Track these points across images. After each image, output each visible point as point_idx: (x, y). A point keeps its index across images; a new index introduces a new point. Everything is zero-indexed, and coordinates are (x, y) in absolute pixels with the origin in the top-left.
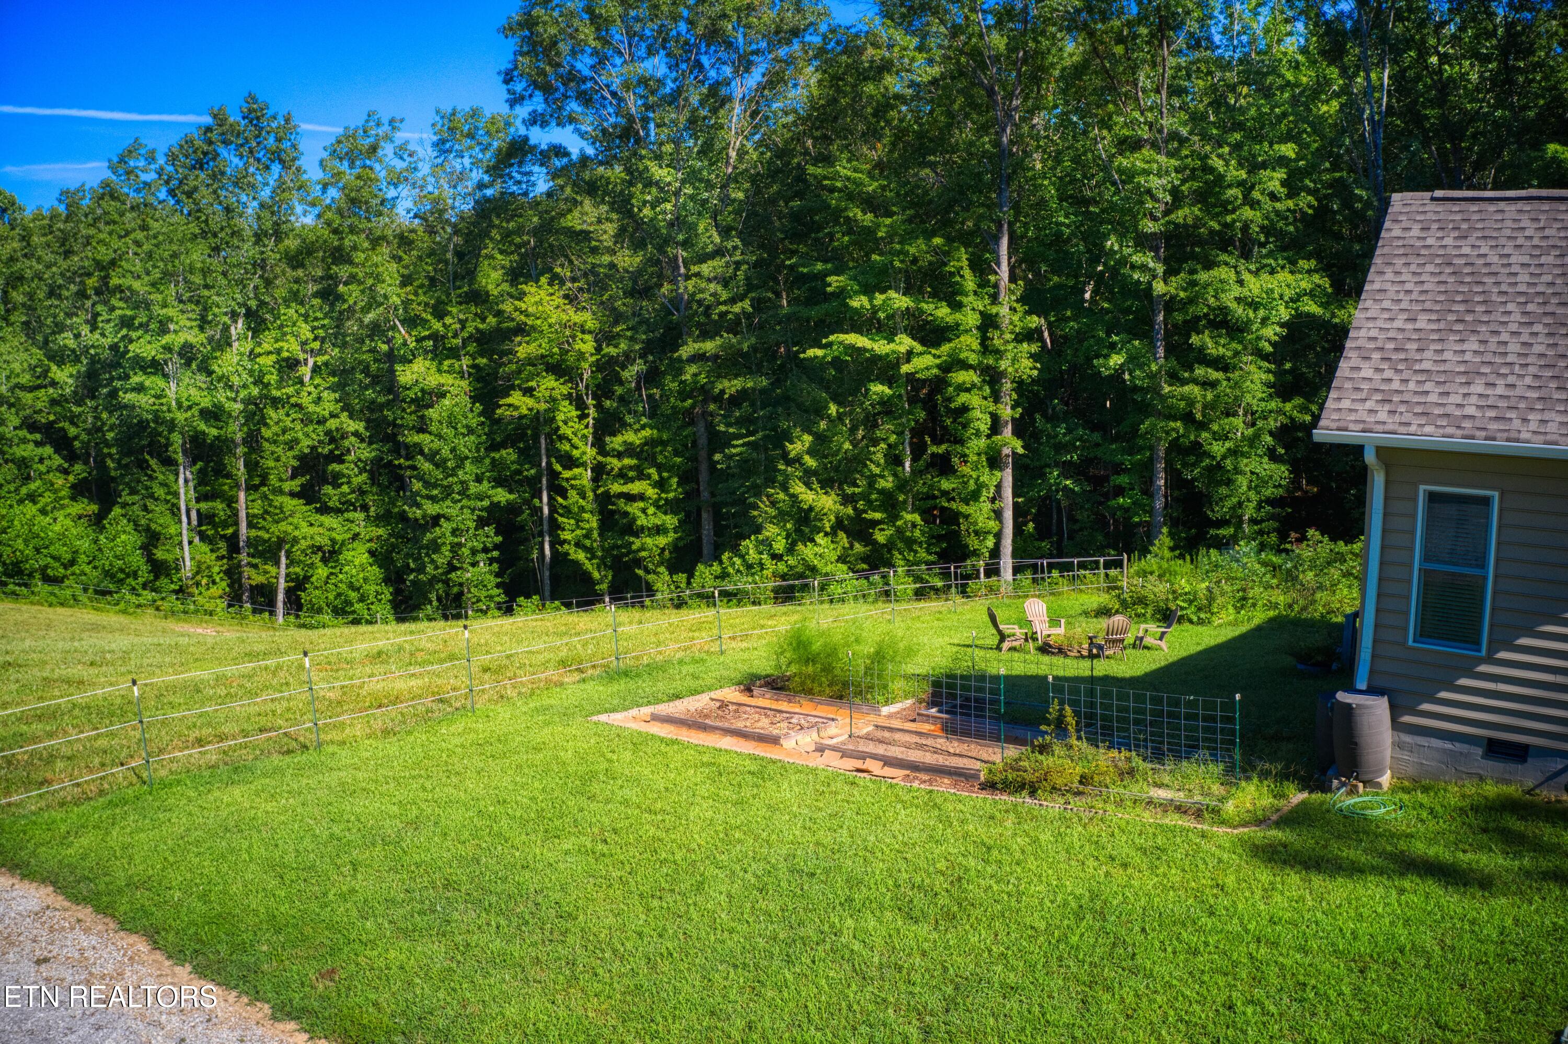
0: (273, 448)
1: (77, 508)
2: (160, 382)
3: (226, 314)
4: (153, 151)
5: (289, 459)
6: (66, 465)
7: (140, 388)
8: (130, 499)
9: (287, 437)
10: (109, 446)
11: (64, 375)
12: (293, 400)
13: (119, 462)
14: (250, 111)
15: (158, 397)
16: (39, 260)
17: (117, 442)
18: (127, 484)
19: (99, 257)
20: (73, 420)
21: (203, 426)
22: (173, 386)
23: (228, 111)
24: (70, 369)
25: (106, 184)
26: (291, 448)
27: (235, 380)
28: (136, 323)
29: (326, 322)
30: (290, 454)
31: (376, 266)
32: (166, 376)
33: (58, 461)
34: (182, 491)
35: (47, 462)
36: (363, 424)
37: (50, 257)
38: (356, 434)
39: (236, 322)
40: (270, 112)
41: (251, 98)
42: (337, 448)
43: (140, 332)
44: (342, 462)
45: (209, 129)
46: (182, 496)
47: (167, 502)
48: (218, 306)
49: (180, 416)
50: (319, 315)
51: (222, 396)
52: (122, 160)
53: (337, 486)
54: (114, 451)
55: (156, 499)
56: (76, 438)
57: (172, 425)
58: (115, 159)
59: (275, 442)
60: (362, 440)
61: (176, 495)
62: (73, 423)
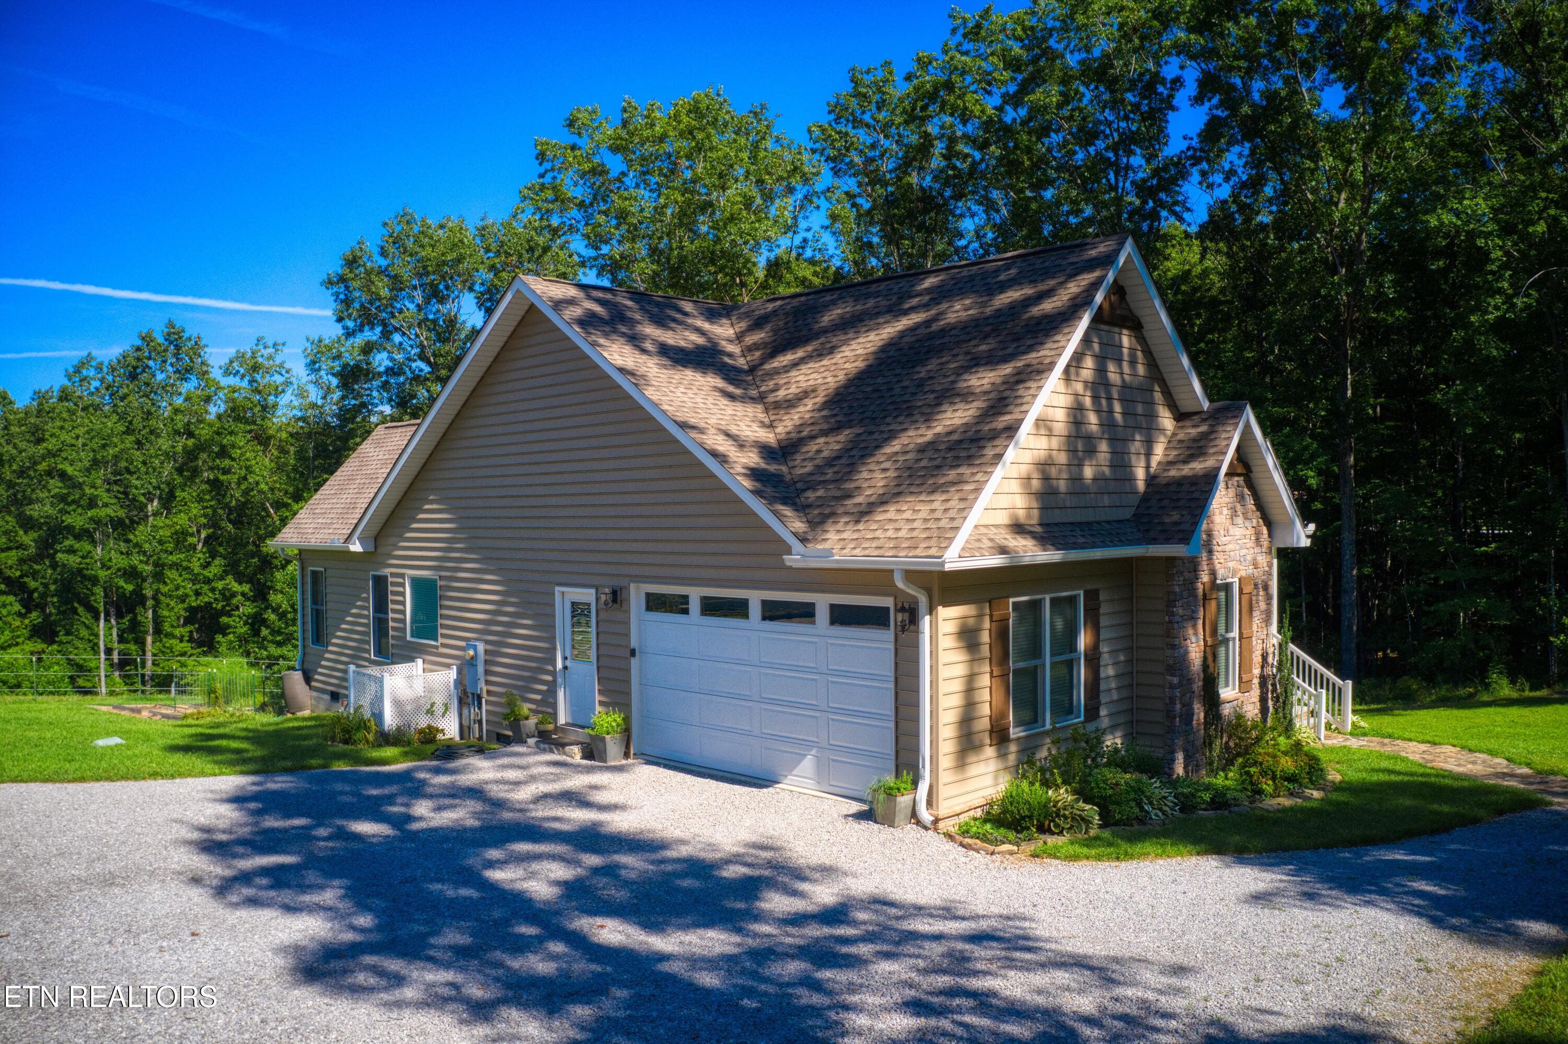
0: (168, 601)
1: (29, 646)
2: (88, 547)
3: (144, 495)
4: (102, 364)
5: (180, 609)
6: (23, 611)
7: (71, 551)
8: (64, 639)
9: (180, 592)
10: (52, 596)
11: (28, 539)
12: (185, 564)
13: (58, 608)
14: (169, 334)
15: (83, 557)
16: (15, 447)
17: (57, 593)
18: (64, 627)
19: (50, 447)
20: (34, 575)
21: (121, 583)
22: (99, 550)
23: (155, 335)
24: (33, 535)
25: (63, 390)
26: (183, 601)
27: (146, 546)
28: (70, 499)
29: (213, 503)
30: (180, 606)
31: (247, 460)
32: (94, 542)
33: (17, 607)
34: (102, 633)
35: (9, 608)
36: (248, 586)
37: (23, 445)
38: (243, 594)
39: (152, 501)
40: (186, 335)
41: (171, 324)
42: (228, 605)
43: (74, 507)
44: (230, 616)
45: (138, 349)
46: (102, 637)
47: (90, 641)
48: (137, 488)
49: (102, 574)
50: (207, 497)
51: (136, 560)
52: (77, 371)
53: (225, 635)
54: (55, 599)
55: (82, 639)
56: (36, 589)
57: (95, 580)
58: (71, 370)
59: (170, 596)
60: (248, 599)
61: (97, 636)
62: (34, 579)
